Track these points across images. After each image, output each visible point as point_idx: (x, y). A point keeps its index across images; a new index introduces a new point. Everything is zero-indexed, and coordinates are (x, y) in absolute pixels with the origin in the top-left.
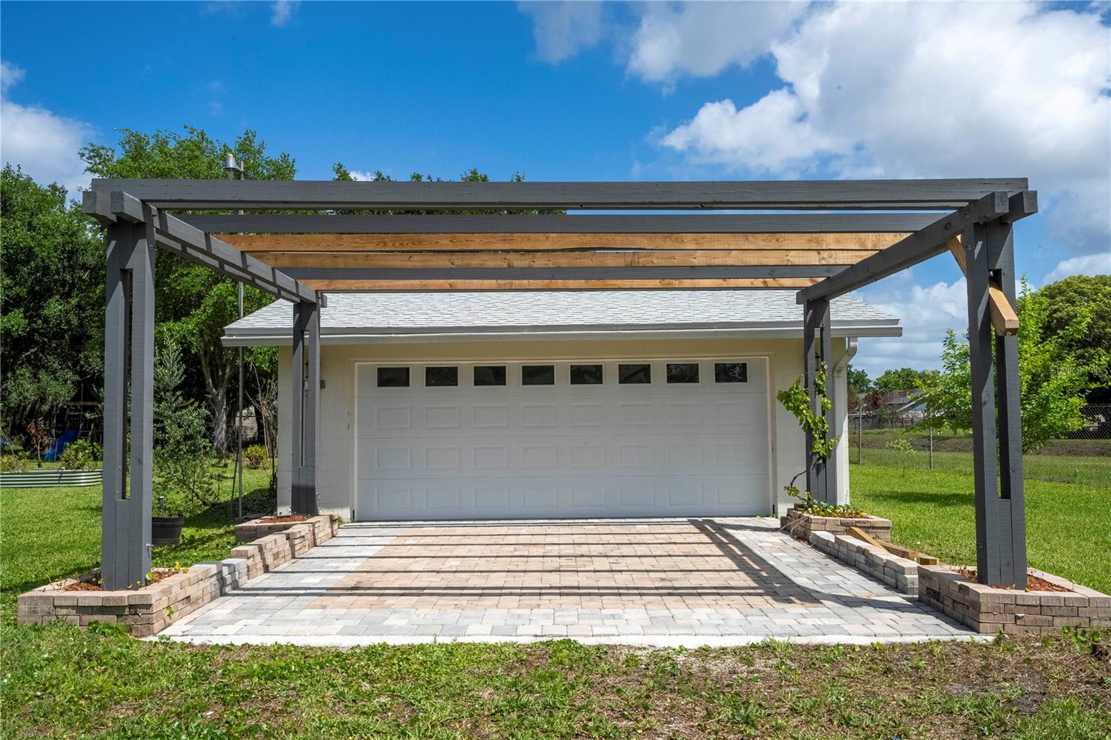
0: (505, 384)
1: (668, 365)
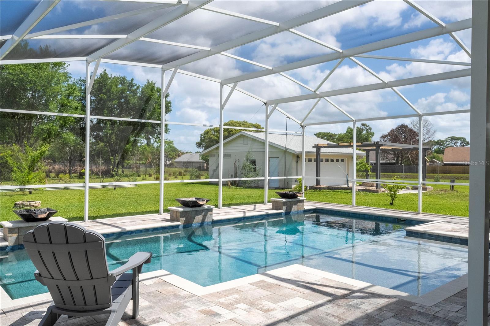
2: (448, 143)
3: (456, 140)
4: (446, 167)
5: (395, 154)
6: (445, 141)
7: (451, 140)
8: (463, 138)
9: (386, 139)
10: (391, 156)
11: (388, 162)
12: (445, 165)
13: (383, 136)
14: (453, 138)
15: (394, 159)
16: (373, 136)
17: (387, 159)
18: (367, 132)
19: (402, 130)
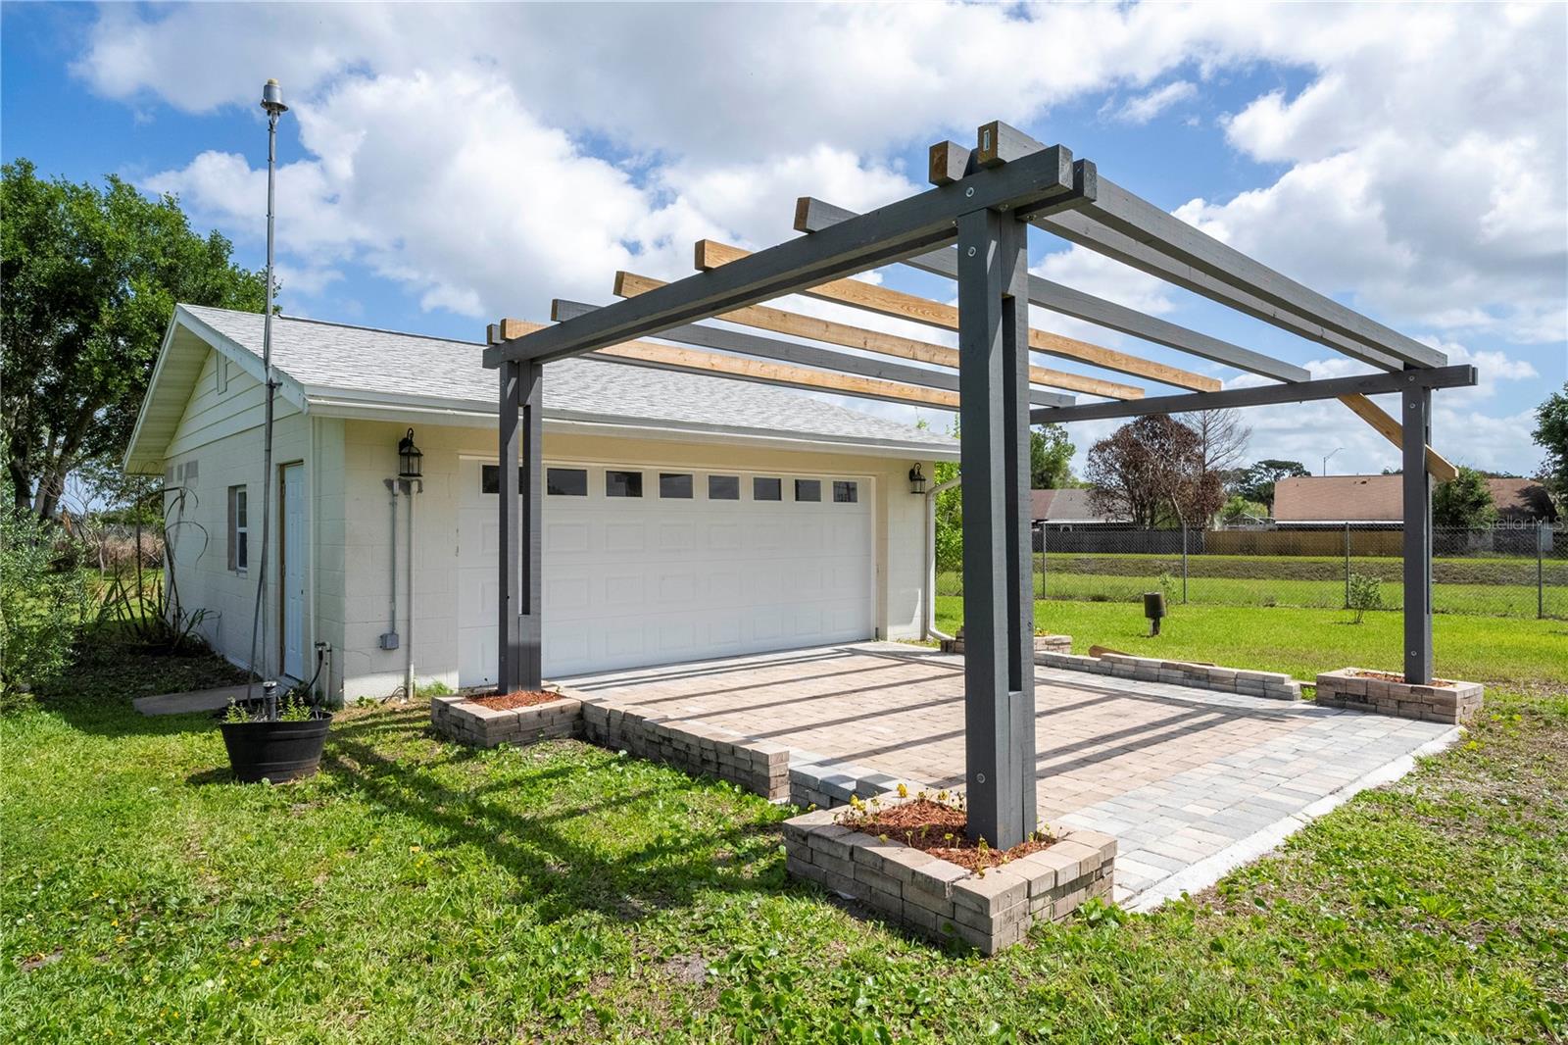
0: (641, 496)
1: (797, 481)
2: (1258, 476)
3: (1279, 468)
4: (1284, 533)
5: (1133, 499)
6: (1251, 471)
7: (1266, 469)
8: (1295, 464)
9: (1106, 455)
10: (1121, 504)
11: (1114, 521)
12: (1281, 528)
13: (1097, 446)
14: (1271, 464)
15: (1131, 513)
16: (1071, 454)
17: (1110, 511)
18: (1057, 443)
19: (1153, 427)
